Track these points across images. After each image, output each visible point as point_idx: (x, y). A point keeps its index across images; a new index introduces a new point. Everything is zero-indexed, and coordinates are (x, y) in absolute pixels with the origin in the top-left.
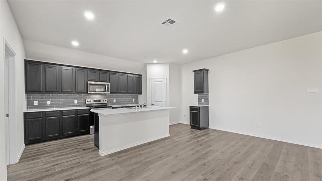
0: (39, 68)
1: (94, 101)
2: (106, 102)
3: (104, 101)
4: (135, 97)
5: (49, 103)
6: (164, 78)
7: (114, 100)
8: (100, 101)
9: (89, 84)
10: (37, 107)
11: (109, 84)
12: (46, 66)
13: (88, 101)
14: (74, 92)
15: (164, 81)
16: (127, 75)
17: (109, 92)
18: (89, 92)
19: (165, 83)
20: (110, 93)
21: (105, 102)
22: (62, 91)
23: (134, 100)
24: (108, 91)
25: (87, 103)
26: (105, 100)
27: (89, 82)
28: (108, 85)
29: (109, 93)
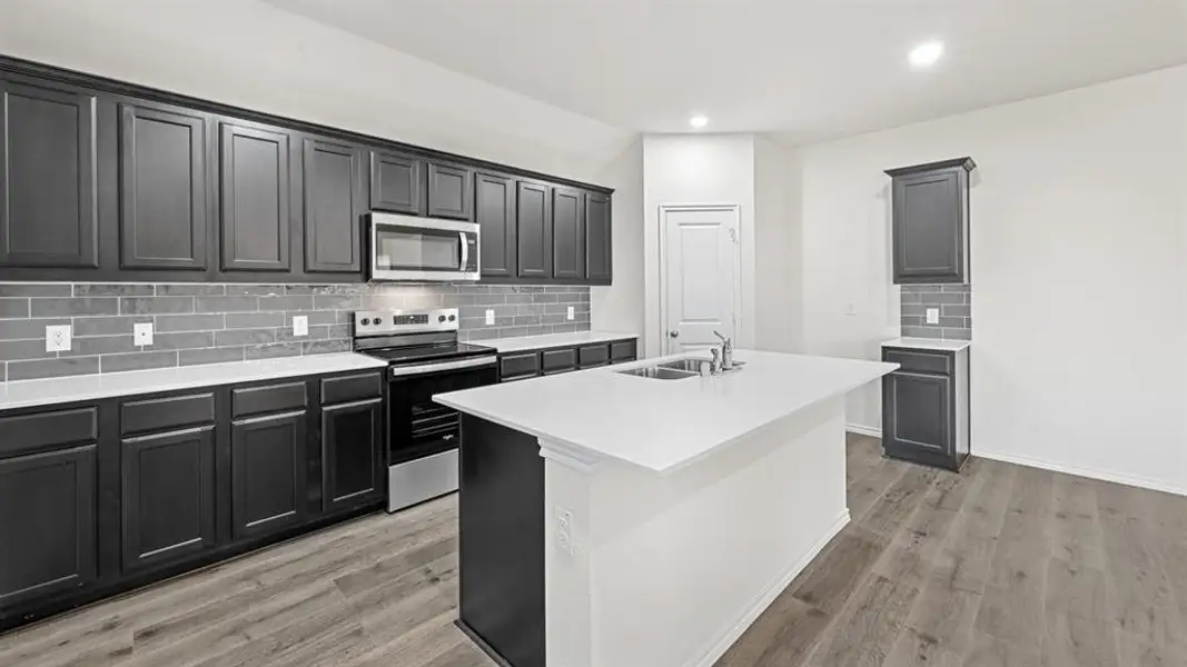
0: (80, 120)
1: (398, 320)
2: (454, 325)
3: (442, 319)
4: (576, 298)
5: (144, 334)
6: (728, 209)
7: (488, 312)
8: (423, 319)
9: (381, 228)
10: (66, 365)
11: (476, 228)
12: (126, 109)
13: (365, 322)
14: (297, 268)
15: (731, 219)
16: (553, 190)
17: (475, 271)
18: (376, 274)
19: (733, 231)
20: (482, 276)
21: (447, 326)
22: (227, 265)
23: (571, 314)
24: (471, 267)
25: (361, 330)
26: (448, 313)
27: (377, 218)
28: (471, 236)
29: (476, 276)
